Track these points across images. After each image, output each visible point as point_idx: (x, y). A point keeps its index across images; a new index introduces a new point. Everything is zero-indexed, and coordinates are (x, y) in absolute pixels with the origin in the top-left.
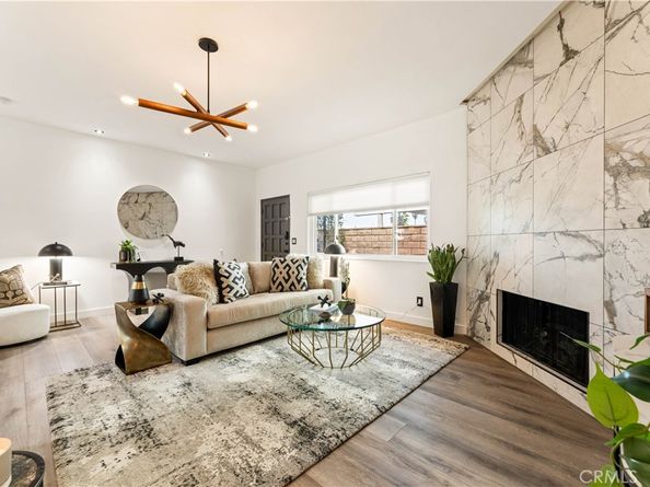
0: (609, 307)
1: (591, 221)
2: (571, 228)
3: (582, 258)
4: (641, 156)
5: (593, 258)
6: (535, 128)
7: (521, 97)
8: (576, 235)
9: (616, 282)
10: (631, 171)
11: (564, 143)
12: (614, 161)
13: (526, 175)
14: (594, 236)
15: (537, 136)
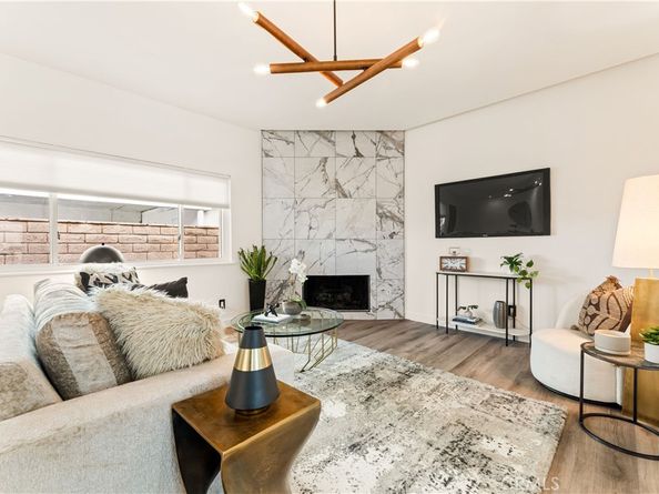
0: (379, 271)
1: (371, 235)
2: (360, 237)
3: (366, 251)
4: (390, 212)
5: (371, 251)
6: (336, 181)
7: (326, 158)
8: (363, 241)
9: (381, 260)
10: (387, 217)
11: (355, 195)
12: (380, 211)
13: (329, 206)
14: (371, 241)
15: (338, 186)
